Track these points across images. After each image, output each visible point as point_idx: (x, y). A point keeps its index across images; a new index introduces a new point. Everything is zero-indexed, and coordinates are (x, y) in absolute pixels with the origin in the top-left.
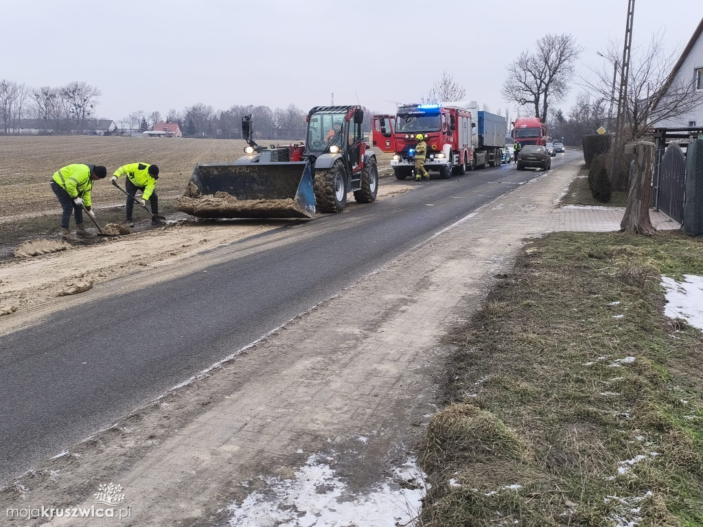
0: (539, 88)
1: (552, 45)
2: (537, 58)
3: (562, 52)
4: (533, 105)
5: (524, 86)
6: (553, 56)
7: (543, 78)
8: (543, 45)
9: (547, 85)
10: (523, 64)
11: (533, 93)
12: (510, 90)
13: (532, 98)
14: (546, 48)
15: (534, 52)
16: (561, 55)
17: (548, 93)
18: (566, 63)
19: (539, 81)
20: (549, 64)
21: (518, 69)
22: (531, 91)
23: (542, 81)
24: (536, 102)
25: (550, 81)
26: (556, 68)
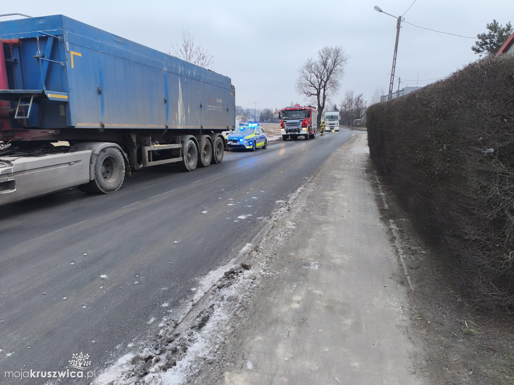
0: (320, 85)
1: (328, 54)
2: (318, 63)
3: (335, 60)
4: (316, 97)
5: (309, 83)
6: (330, 62)
7: (323, 77)
8: (322, 54)
9: (325, 83)
10: (309, 67)
11: (317, 89)
12: (300, 85)
13: (315, 92)
14: (325, 56)
15: (317, 59)
16: (335, 62)
17: (326, 88)
18: (338, 67)
19: (320, 80)
20: (327, 68)
21: (306, 71)
22: (315, 87)
23: (322, 80)
24: (318, 94)
25: (328, 79)
26: (331, 71)
